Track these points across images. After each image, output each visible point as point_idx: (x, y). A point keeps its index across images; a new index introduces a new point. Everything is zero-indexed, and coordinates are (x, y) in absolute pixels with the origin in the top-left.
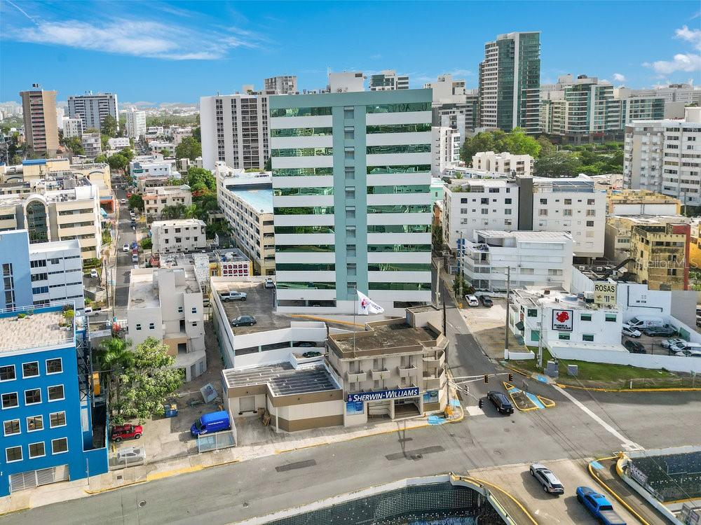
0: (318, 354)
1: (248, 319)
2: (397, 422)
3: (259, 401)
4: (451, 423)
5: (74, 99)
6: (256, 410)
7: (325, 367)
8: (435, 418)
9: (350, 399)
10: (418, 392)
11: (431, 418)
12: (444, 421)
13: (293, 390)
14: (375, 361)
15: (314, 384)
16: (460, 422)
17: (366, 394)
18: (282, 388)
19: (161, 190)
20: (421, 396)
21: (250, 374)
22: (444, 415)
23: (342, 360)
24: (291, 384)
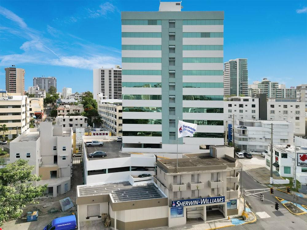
0: (149, 175)
1: (101, 153)
2: (209, 223)
3: (103, 208)
4: (248, 223)
5: (36, 78)
6: (100, 215)
7: (154, 184)
8: (236, 220)
9: (174, 205)
10: (224, 200)
11: (233, 220)
12: (243, 223)
13: (130, 198)
14: (193, 176)
15: (146, 194)
16: (255, 223)
17: (186, 201)
18: (121, 197)
19: (67, 106)
20: (225, 204)
21: (97, 189)
22: (242, 218)
23: (168, 174)
24: (128, 194)
